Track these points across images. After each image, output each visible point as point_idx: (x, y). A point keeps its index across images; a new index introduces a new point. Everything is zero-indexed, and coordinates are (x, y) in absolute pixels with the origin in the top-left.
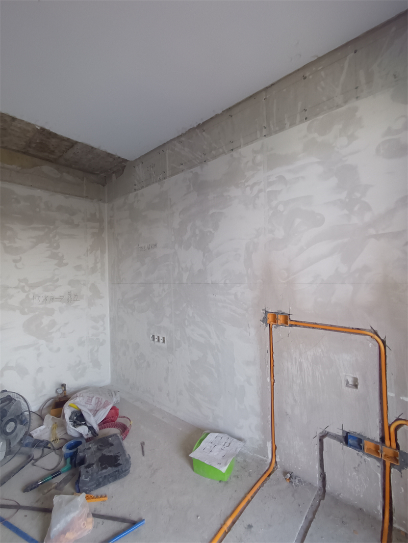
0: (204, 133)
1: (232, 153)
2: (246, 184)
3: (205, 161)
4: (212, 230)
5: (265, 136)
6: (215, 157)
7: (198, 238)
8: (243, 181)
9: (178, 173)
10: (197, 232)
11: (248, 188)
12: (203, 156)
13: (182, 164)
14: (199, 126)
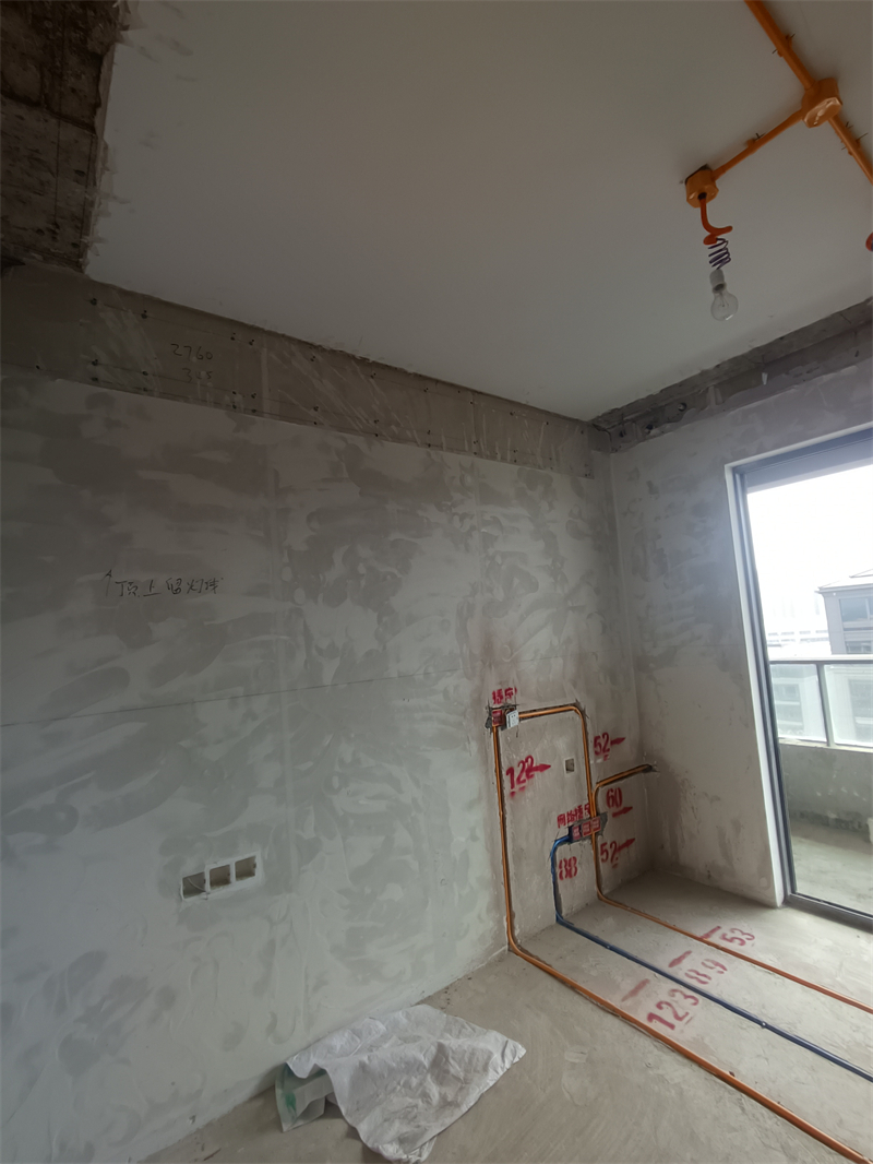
0: (371, 380)
1: (428, 450)
2: (454, 510)
3: (377, 435)
4: (396, 572)
5: (475, 453)
6: (397, 439)
7: (363, 583)
8: (449, 504)
9: (302, 421)
10: (362, 569)
11: (456, 518)
12: (371, 422)
13: (316, 409)
14: (363, 361)
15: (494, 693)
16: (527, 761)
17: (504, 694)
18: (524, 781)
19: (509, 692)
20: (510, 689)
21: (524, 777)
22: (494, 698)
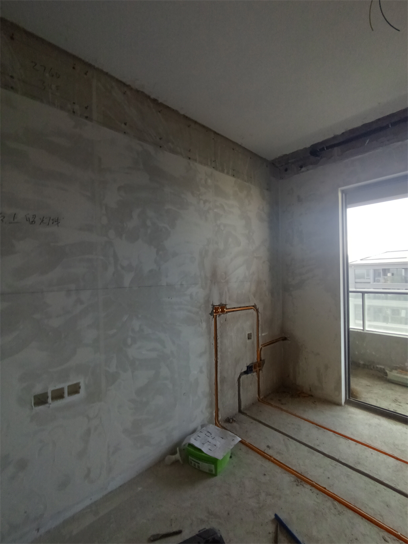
0: (159, 113)
1: (189, 161)
2: (200, 197)
3: (161, 147)
4: (168, 227)
5: (214, 168)
6: (173, 151)
7: (149, 231)
8: (198, 193)
9: (116, 129)
12: (158, 138)
13: (125, 124)
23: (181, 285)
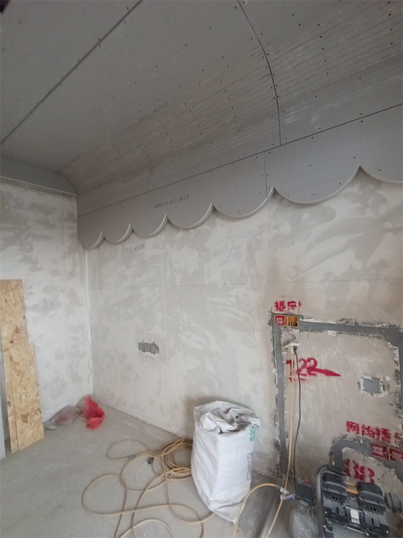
7: (192, 237)
10: (192, 230)
15: (277, 303)
16: (309, 360)
17: (286, 304)
18: (305, 375)
19: (292, 304)
20: (293, 302)
21: (304, 371)
22: (277, 306)
23: (225, 284)
